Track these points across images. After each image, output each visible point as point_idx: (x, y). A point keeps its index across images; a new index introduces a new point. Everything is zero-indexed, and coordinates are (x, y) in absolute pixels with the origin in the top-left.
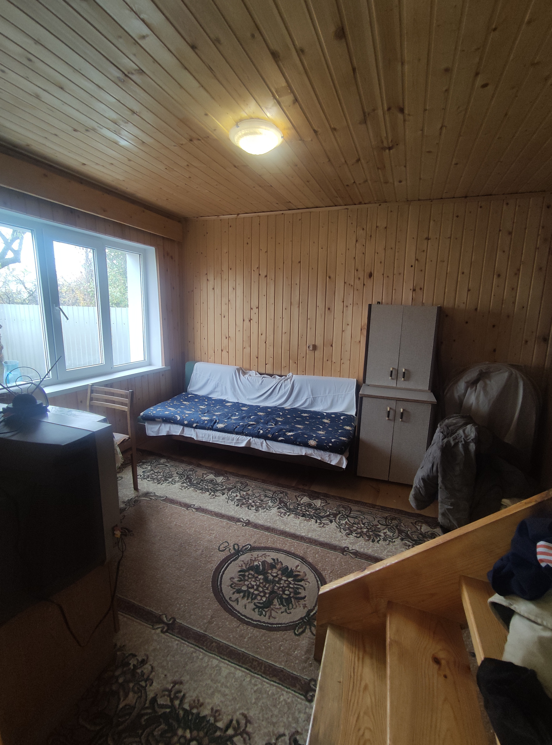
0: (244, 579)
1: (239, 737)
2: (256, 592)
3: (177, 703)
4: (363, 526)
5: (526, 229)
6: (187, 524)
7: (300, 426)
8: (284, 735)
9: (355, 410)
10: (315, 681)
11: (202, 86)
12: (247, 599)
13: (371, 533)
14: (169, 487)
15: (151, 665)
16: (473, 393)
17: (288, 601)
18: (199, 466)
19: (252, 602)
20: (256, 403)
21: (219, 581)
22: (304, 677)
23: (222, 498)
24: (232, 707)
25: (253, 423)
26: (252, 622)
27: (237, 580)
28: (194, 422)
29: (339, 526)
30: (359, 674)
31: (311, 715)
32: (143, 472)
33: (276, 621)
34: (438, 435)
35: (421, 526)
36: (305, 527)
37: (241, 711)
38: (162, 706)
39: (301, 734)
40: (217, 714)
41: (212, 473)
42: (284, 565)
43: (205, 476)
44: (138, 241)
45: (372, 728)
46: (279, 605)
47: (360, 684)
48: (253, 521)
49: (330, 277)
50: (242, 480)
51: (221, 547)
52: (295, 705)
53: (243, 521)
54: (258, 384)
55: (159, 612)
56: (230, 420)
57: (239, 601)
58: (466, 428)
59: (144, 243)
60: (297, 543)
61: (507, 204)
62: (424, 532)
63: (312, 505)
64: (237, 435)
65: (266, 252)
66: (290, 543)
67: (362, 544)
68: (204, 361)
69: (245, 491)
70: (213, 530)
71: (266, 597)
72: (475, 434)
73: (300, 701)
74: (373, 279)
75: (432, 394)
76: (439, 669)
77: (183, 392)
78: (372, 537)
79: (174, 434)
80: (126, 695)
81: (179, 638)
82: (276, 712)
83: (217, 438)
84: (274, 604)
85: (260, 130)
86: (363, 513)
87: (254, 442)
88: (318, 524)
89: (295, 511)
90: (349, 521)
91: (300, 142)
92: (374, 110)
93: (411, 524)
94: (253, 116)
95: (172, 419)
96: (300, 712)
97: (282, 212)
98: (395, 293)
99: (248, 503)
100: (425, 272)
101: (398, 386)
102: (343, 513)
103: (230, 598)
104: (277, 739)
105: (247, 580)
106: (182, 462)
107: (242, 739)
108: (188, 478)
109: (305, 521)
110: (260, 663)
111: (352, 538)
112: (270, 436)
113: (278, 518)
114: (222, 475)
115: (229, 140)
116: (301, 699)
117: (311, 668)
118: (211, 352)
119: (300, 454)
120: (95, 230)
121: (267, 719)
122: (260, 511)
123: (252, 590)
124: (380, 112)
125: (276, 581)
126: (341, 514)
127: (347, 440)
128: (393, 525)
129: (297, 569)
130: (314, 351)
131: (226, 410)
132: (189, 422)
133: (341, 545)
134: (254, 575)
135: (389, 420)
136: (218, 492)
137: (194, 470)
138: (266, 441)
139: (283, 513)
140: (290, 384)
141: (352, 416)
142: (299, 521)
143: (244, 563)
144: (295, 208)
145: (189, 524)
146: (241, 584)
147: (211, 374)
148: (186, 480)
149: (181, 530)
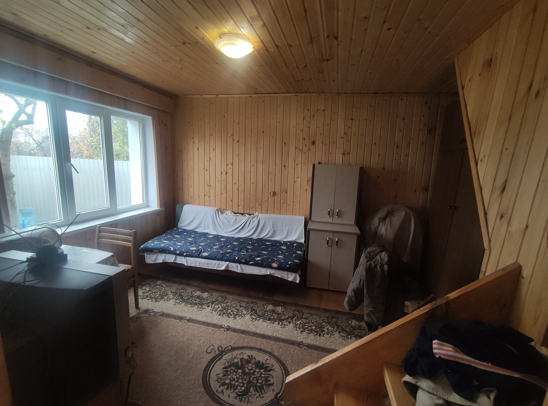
0: (227, 374)
2: (237, 384)
4: (312, 324)
5: (413, 116)
6: (180, 333)
7: (265, 252)
9: (304, 240)
11: (195, 9)
12: (230, 390)
13: (318, 330)
14: (165, 304)
16: (384, 226)
17: (261, 388)
18: (189, 285)
19: (234, 392)
20: (231, 235)
21: (208, 377)
23: (207, 310)
25: (230, 251)
27: (222, 375)
28: (184, 252)
29: (295, 325)
32: (143, 293)
33: (253, 405)
34: (363, 259)
35: (352, 322)
36: (271, 329)
41: (199, 290)
42: (257, 360)
43: (193, 293)
44: (138, 112)
46: (255, 392)
48: (233, 326)
49: (285, 144)
50: (222, 295)
51: (208, 350)
53: (225, 327)
54: (232, 221)
56: (212, 249)
57: (224, 392)
58: (382, 254)
59: (143, 114)
60: (266, 341)
61: (402, 100)
62: (354, 326)
63: (275, 311)
64: (218, 261)
65: (238, 123)
66: (260, 342)
67: (312, 338)
68: (190, 204)
69: (225, 303)
70: (202, 336)
71: (245, 386)
72: (387, 258)
74: (316, 146)
75: (357, 227)
77: (174, 228)
78: (319, 332)
79: (168, 261)
83: (202, 263)
84: (251, 391)
85: (235, 42)
86: (312, 315)
87: (231, 266)
88: (280, 325)
89: (263, 316)
90: (302, 322)
92: (318, 36)
93: (345, 321)
94: (232, 32)
95: (166, 250)
97: (250, 95)
98: (331, 155)
99: (228, 312)
100: (351, 142)
101: (334, 222)
102: (298, 316)
103: (217, 390)
105: (230, 375)
106: (175, 282)
108: (180, 295)
109: (271, 324)
111: (305, 335)
112: (243, 261)
113: (251, 323)
114: (207, 291)
115: (214, 46)
118: (196, 196)
119: (266, 274)
120: (102, 103)
122: (237, 318)
123: (233, 383)
124: (322, 38)
125: (251, 373)
126: (296, 317)
127: (299, 262)
128: (333, 322)
129: (267, 362)
130: (274, 196)
131: (208, 241)
132: (181, 251)
133: (297, 341)
134: (235, 370)
135: (328, 246)
136: (204, 305)
137: (184, 288)
138: (241, 264)
139: (254, 318)
140: (257, 220)
141: (302, 243)
142: (266, 324)
143: (227, 361)
144: (259, 93)
145: (182, 333)
146: (225, 378)
147: (196, 214)
148: (178, 297)
149: (175, 338)
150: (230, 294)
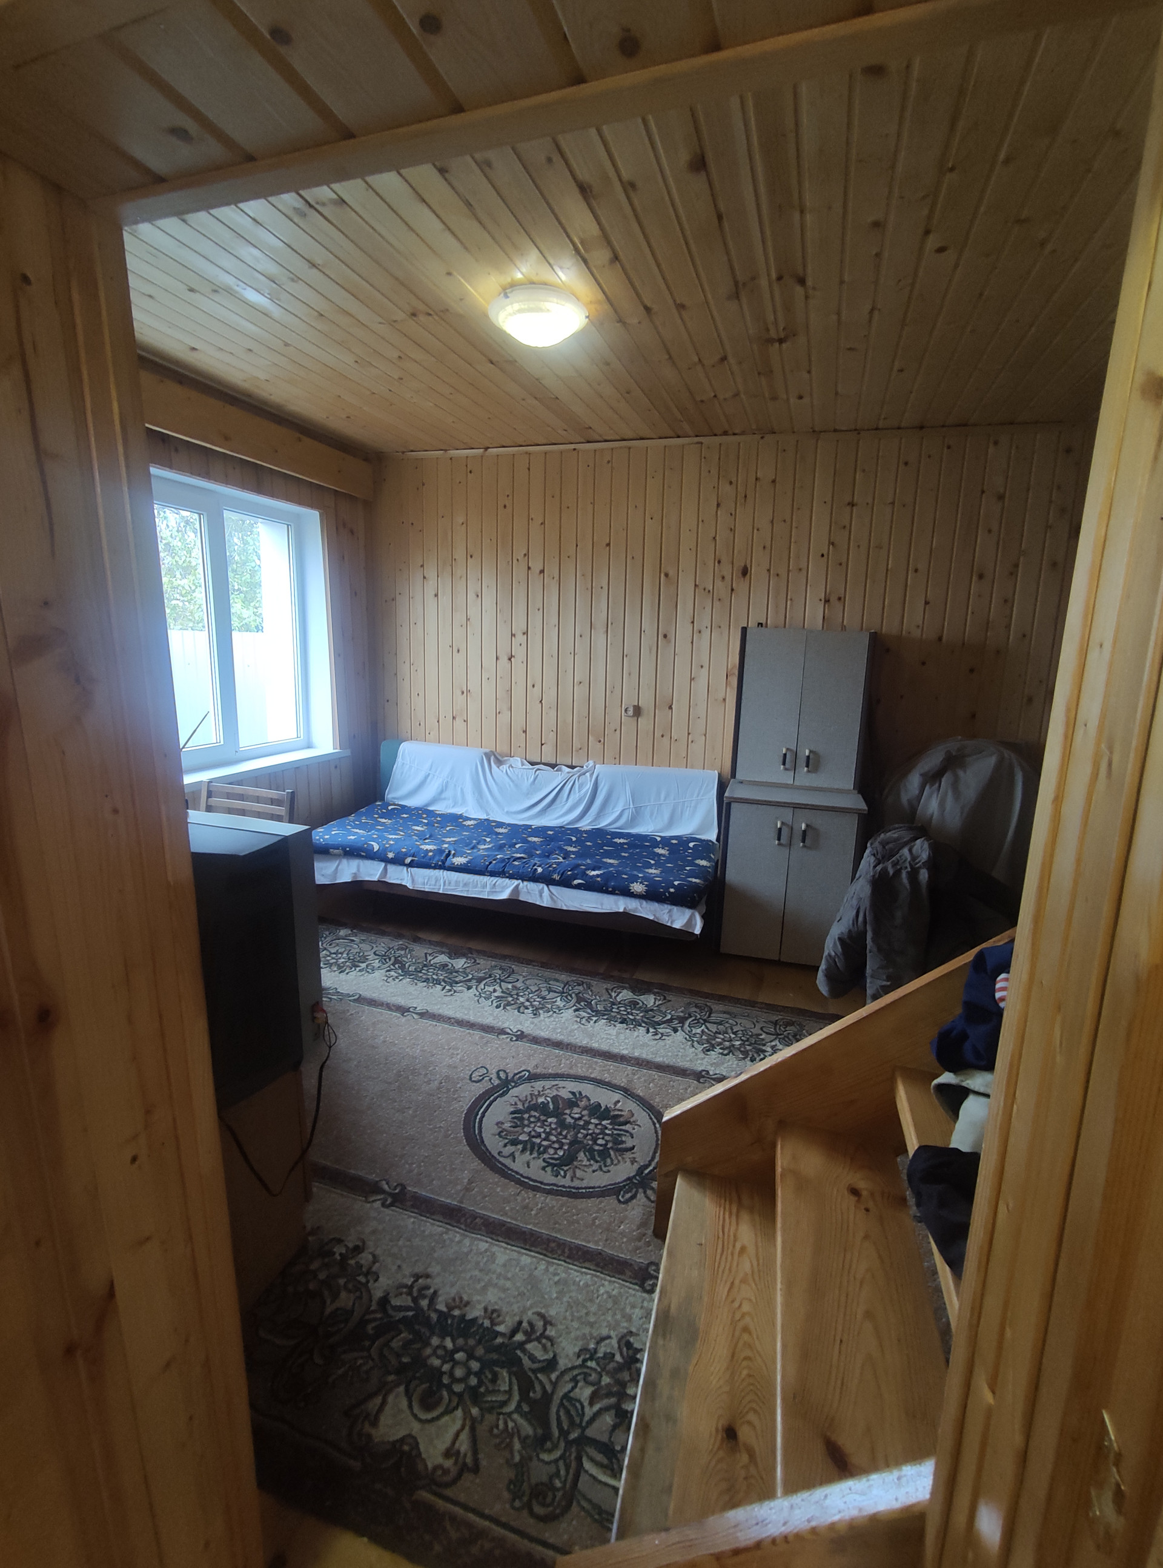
0: (522, 1123)
1: (536, 1343)
2: (545, 1143)
3: (424, 1303)
4: (733, 1036)
5: (1028, 490)
6: (406, 1039)
7: (611, 861)
8: (609, 1337)
9: (716, 831)
10: (657, 1265)
11: (449, 229)
12: (531, 1154)
13: (748, 1048)
14: (362, 978)
15: (371, 1253)
16: (935, 795)
17: (604, 1154)
18: (416, 940)
19: (539, 1158)
20: (523, 820)
21: (476, 1127)
22: (638, 1261)
23: (467, 996)
24: (519, 1304)
25: (522, 855)
26: (543, 1186)
27: (509, 1125)
28: (406, 855)
29: (690, 1037)
30: (732, 1234)
31: (651, 1310)
33: (584, 1184)
34: (868, 859)
36: (627, 1041)
37: (535, 1310)
38: (400, 1309)
39: (637, 1335)
40: (495, 1315)
41: (443, 953)
42: (592, 1102)
43: (429, 958)
44: (288, 498)
45: (753, 1298)
46: (589, 1160)
47: (734, 1246)
48: (531, 1032)
49: (666, 575)
50: (503, 964)
51: (473, 1075)
52: (624, 1297)
53: (511, 1032)
54: (526, 784)
55: (373, 1177)
56: (475, 851)
57: (516, 1156)
58: (914, 845)
59: (300, 503)
60: (614, 1066)
61: (996, 443)
63: (638, 1004)
64: (492, 878)
65: (542, 524)
66: (600, 1066)
67: (732, 1064)
68: (417, 740)
69: (510, 983)
70: (458, 1049)
71: (564, 1149)
72: (928, 854)
73: (634, 1293)
74: (751, 578)
75: (860, 796)
76: (858, 1201)
77: (376, 801)
78: (750, 1053)
79: (367, 879)
80: (335, 1296)
81: (415, 1213)
82: (593, 1309)
83: (453, 883)
84: (579, 1159)
85: (547, 305)
86: (733, 1016)
87: (525, 890)
88: (650, 1034)
89: (607, 1014)
90: (708, 1030)
91: (618, 325)
92: (753, 279)
94: (535, 279)
95: (361, 849)
96: (633, 1307)
97: (572, 446)
98: (791, 605)
99: (518, 1001)
100: (847, 566)
101: (797, 783)
102: (696, 1016)
103: (499, 1153)
104: (598, 1343)
105: (528, 1126)
106: (383, 933)
107: (540, 1346)
108: (397, 961)
109: (628, 1031)
110: (561, 1244)
111: (714, 1057)
112: (556, 877)
113: (576, 1027)
114: (464, 955)
116: (634, 1289)
117: (650, 1248)
118: (431, 720)
119: (615, 910)
120: (207, 475)
121: (579, 1318)
122: (542, 1016)
123: (537, 1141)
124: (764, 282)
125: (580, 1126)
126: (693, 1018)
127: (702, 882)
128: (789, 1033)
129: (617, 1107)
130: (636, 718)
131: (465, 833)
132: (398, 853)
133: (695, 1068)
134: (539, 1117)
135: (779, 844)
136: (458, 985)
137: (407, 947)
138: (550, 887)
139: (584, 1017)
140: (591, 781)
141: (711, 841)
142: (615, 1031)
143: (520, 1100)
144: (599, 439)
145: (410, 1040)
146: (518, 1132)
147: (432, 765)
148: (393, 965)
149: (395, 1049)
150: (522, 963)
